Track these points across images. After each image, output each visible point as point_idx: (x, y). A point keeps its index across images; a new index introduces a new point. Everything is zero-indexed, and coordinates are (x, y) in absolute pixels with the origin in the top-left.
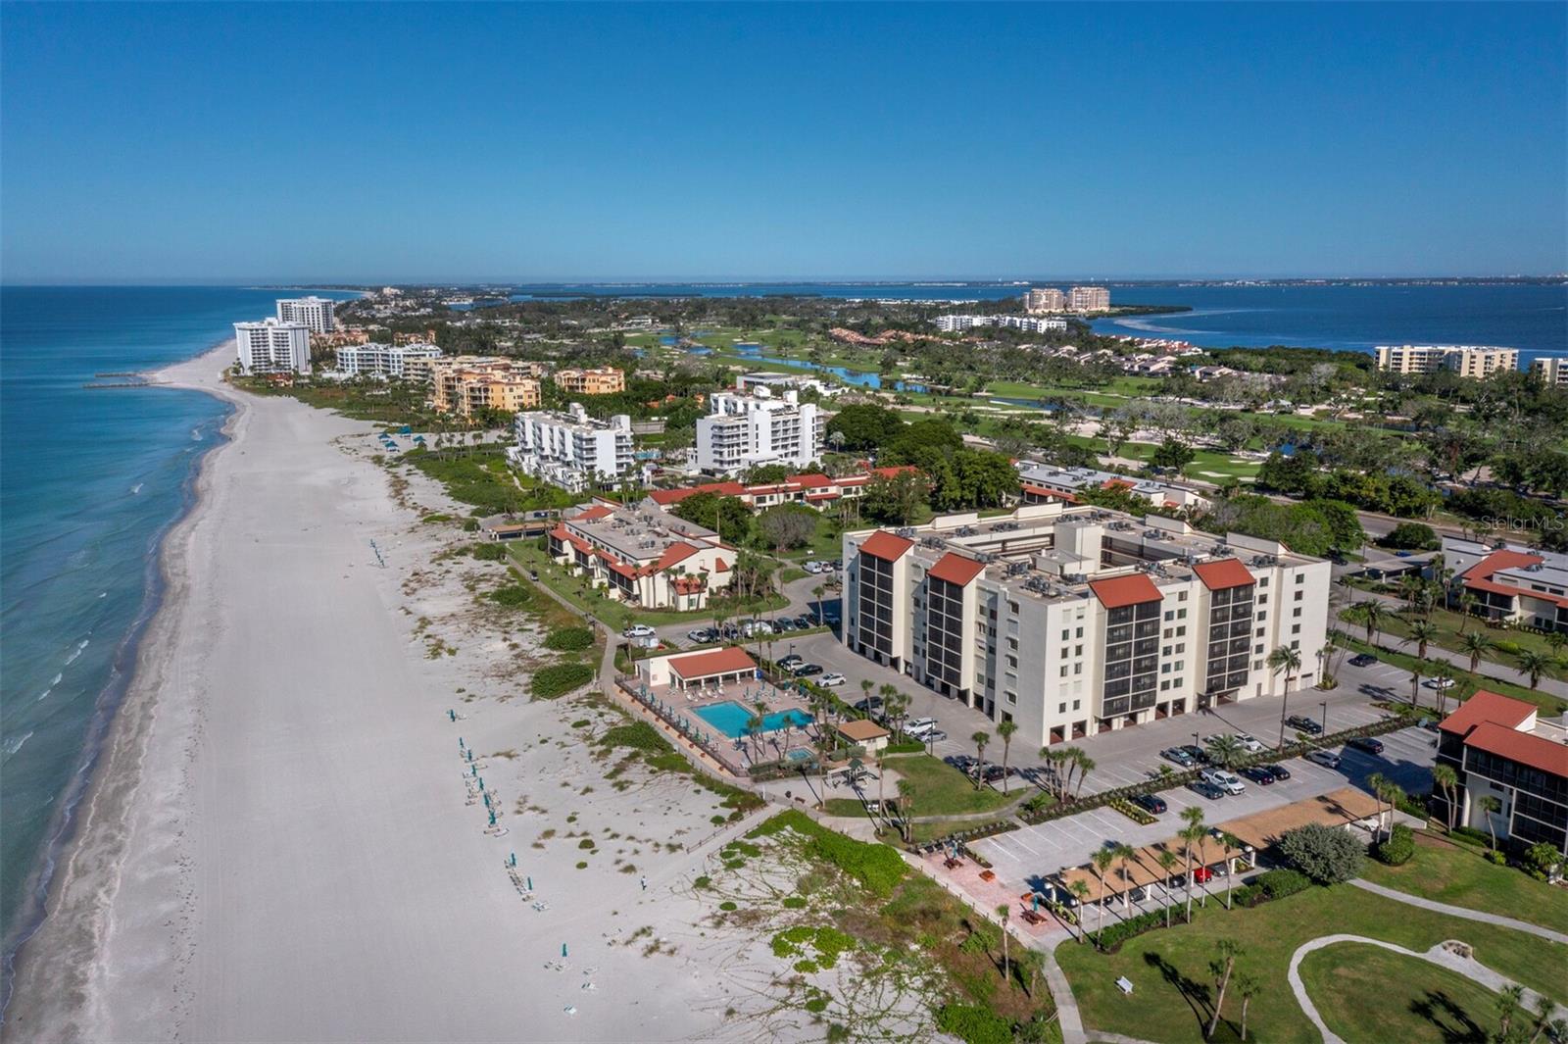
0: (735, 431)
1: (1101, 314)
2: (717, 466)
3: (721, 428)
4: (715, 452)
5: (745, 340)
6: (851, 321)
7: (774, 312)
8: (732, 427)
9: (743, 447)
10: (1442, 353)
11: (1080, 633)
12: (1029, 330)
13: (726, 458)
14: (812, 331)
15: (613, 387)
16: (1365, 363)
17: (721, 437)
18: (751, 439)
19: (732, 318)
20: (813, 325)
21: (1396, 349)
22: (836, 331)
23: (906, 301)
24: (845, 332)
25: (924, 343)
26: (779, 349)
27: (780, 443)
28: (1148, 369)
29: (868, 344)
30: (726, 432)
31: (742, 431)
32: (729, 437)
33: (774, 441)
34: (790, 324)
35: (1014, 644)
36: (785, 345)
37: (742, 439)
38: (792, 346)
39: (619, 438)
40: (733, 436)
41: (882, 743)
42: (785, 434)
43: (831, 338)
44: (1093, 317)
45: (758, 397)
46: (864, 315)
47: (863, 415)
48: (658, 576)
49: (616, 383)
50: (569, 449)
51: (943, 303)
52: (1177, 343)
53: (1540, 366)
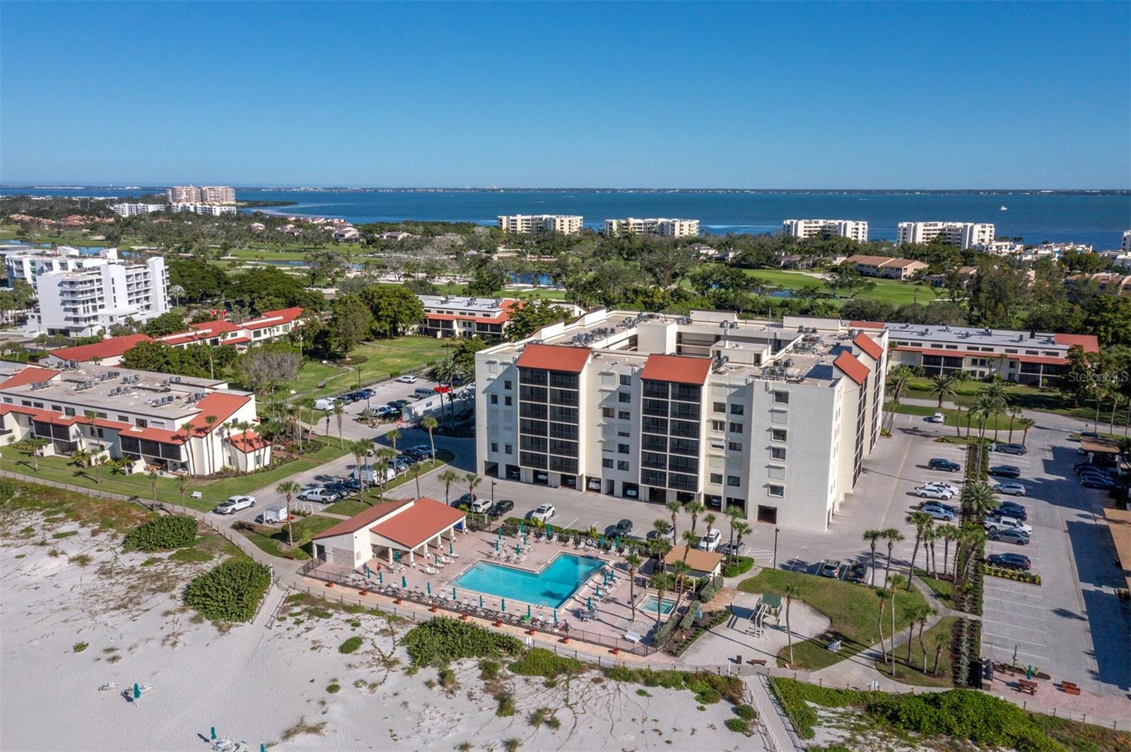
0: (88, 287)
2: (71, 324)
3: (72, 283)
4: (66, 310)
8: (85, 282)
9: (99, 303)
10: (541, 219)
13: (81, 314)
17: (73, 293)
18: (107, 294)
21: (511, 218)
22: (17, 217)
27: (134, 297)
28: (343, 236)
30: (79, 288)
31: (96, 287)
32: (82, 292)
33: (130, 294)
37: (97, 294)
40: (86, 292)
42: (138, 288)
47: (191, 270)
53: (611, 224)
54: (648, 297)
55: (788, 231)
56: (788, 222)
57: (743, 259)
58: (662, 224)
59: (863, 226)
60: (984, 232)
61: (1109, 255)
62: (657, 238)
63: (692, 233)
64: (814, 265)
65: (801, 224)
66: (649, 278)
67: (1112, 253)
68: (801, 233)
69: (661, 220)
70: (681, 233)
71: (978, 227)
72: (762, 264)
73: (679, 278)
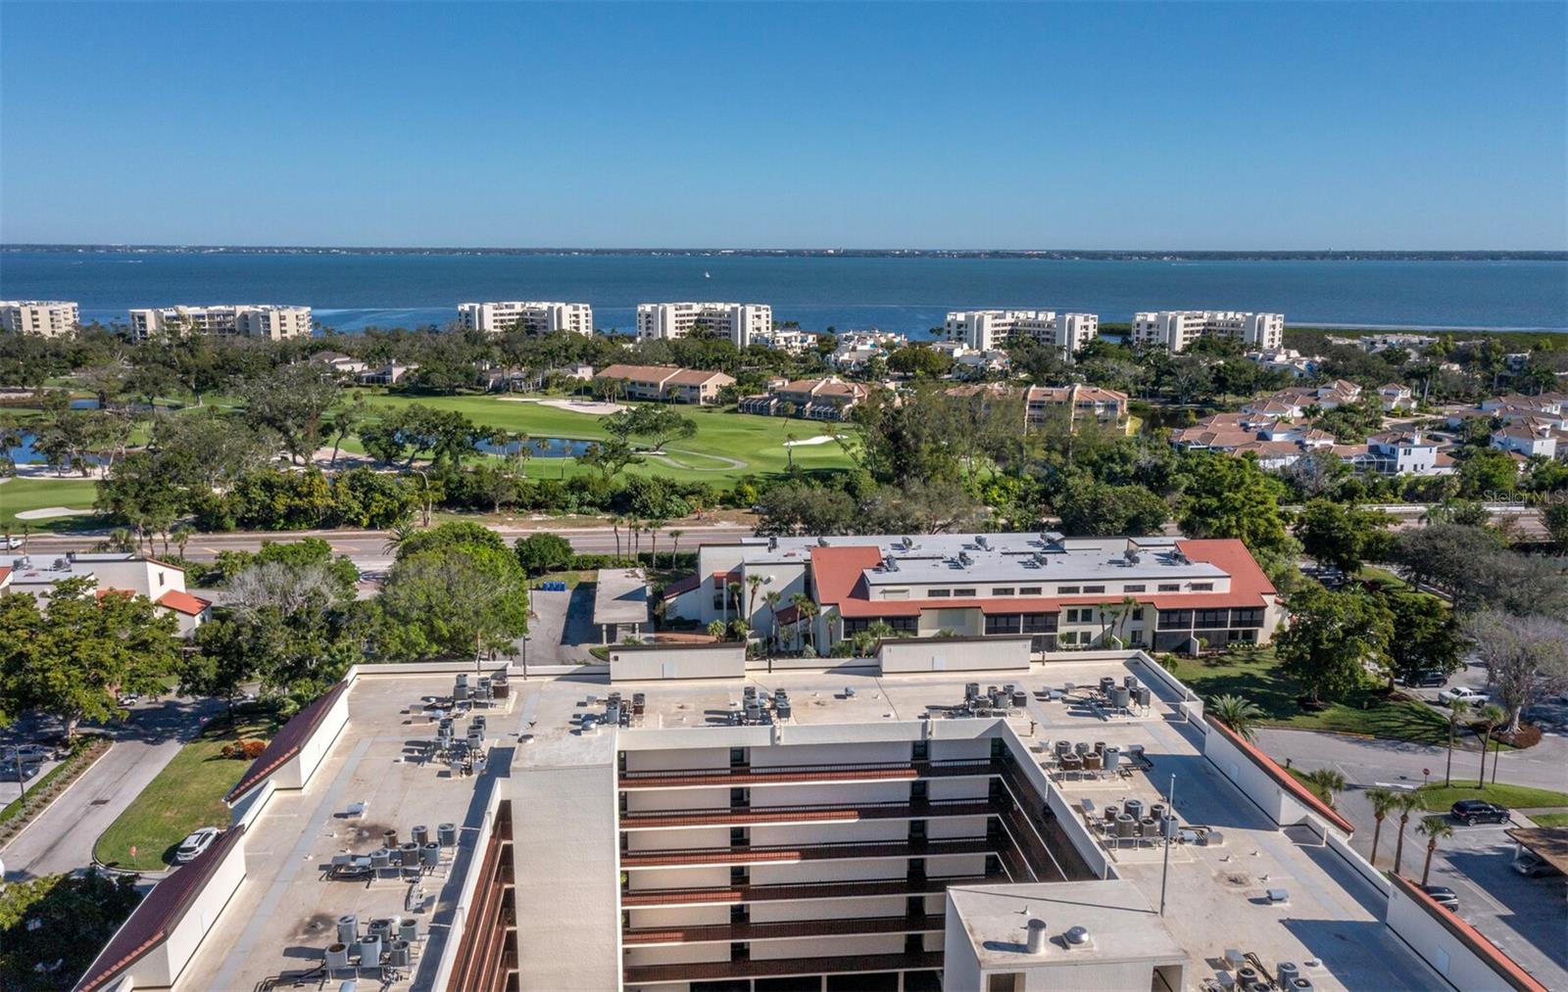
53: (142, 318)
54: (299, 495)
55: (468, 321)
56: (466, 307)
57: (424, 379)
58: (244, 316)
59: (584, 311)
60: (758, 317)
61: (942, 349)
62: (241, 342)
63: (302, 330)
64: (546, 384)
65: (489, 310)
66: (273, 438)
67: (946, 346)
68: (489, 325)
69: (241, 309)
70: (283, 332)
71: (750, 310)
72: (459, 386)
73: (337, 433)
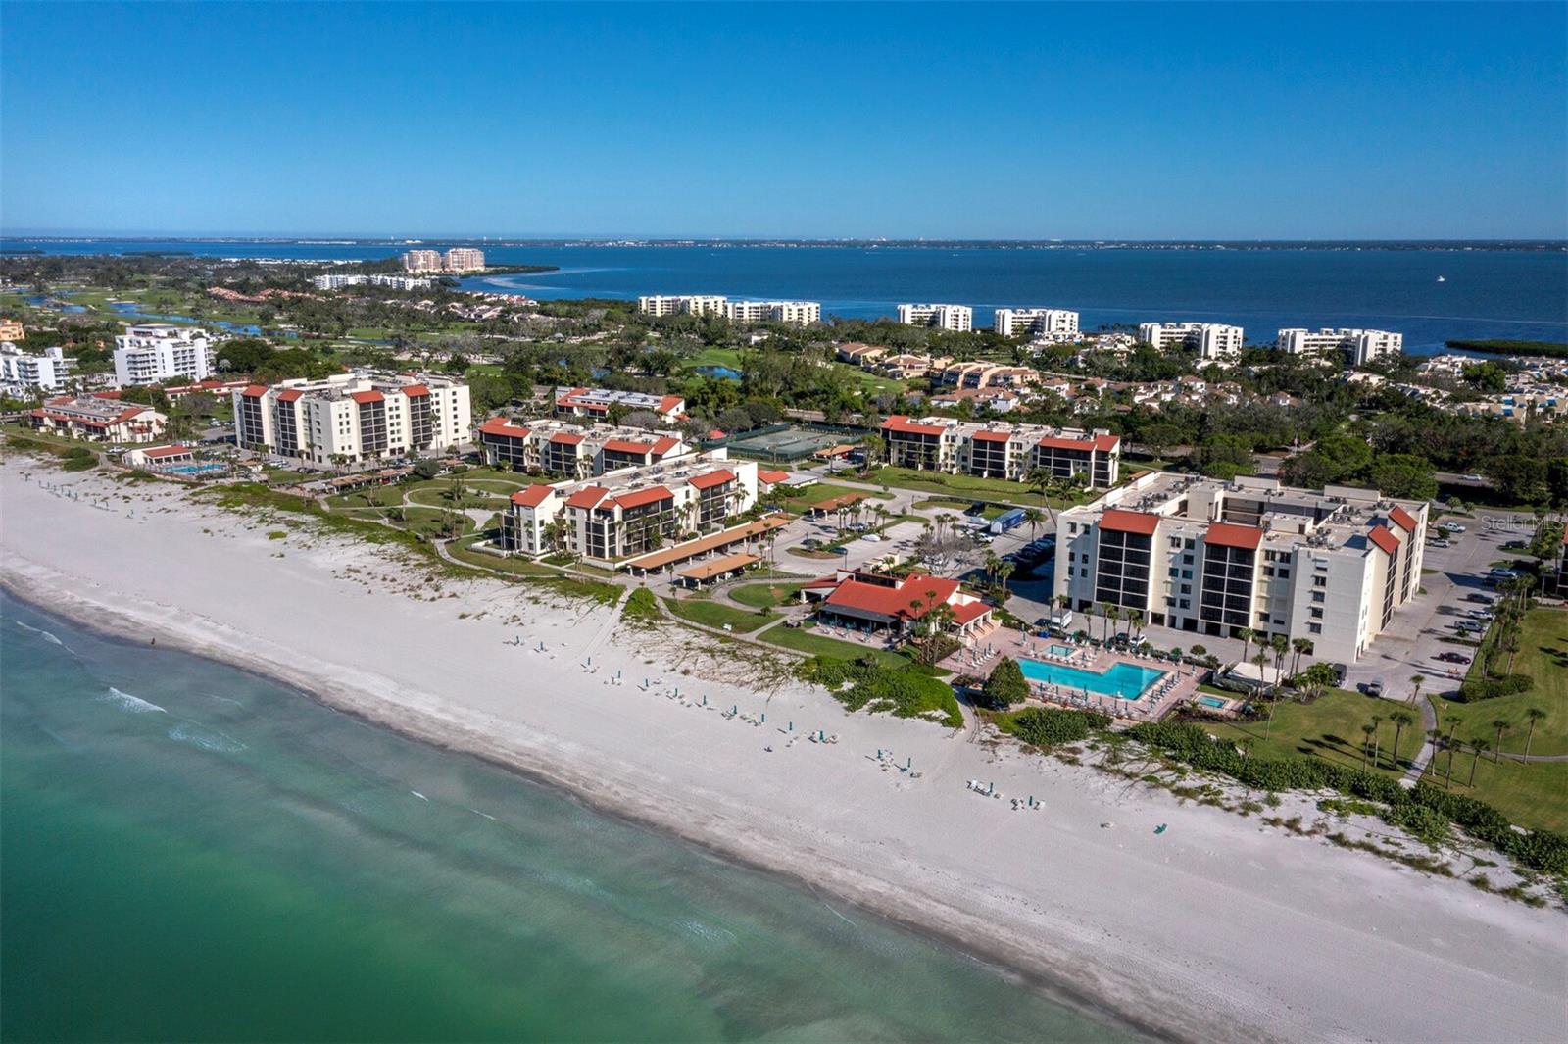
0: (145, 358)
1: (475, 273)
2: (135, 383)
3: (134, 356)
4: (131, 373)
5: (119, 299)
6: (229, 281)
7: (143, 272)
8: (143, 355)
9: (152, 369)
10: (679, 301)
11: (347, 415)
12: (398, 287)
13: (140, 376)
14: (189, 290)
15: (14, 336)
16: (633, 307)
17: (135, 362)
18: (159, 363)
19: (97, 278)
20: (189, 284)
21: (652, 299)
22: (214, 290)
23: (287, 261)
24: (223, 291)
25: (300, 300)
26: (159, 307)
27: (181, 366)
28: (481, 316)
29: (247, 302)
30: (138, 359)
31: (151, 358)
32: (141, 362)
33: (176, 365)
34: (164, 284)
35: (319, 423)
36: (165, 302)
37: (152, 364)
38: (172, 303)
39: (56, 363)
40: (144, 362)
41: (260, 467)
42: (184, 357)
43: (210, 296)
44: (466, 277)
45: (157, 337)
46: (242, 276)
47: (244, 349)
48: (121, 424)
49: (16, 332)
50: (14, 372)
51: (326, 263)
52: (516, 297)
